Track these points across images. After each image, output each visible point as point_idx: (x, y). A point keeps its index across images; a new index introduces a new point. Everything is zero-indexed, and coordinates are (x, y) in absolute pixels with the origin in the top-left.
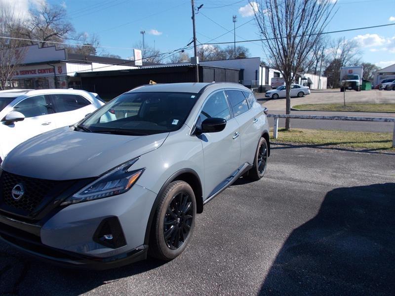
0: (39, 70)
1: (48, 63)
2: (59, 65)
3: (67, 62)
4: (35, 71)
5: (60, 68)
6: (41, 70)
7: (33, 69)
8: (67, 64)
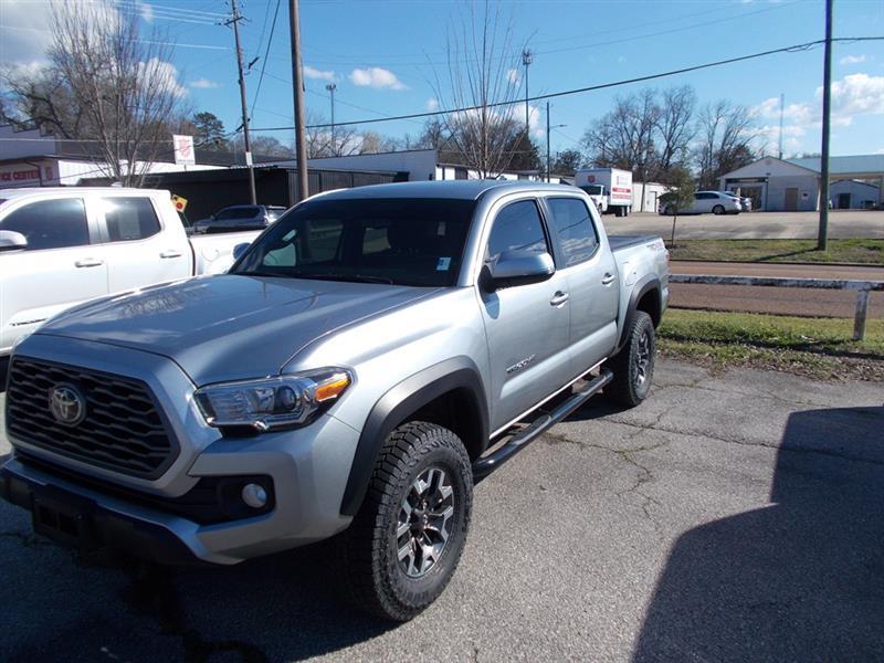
0: (15, 173)
1: (26, 160)
2: (47, 164)
3: (60, 159)
4: (9, 174)
5: (48, 169)
6: (18, 173)
7: (7, 171)
8: (60, 162)
